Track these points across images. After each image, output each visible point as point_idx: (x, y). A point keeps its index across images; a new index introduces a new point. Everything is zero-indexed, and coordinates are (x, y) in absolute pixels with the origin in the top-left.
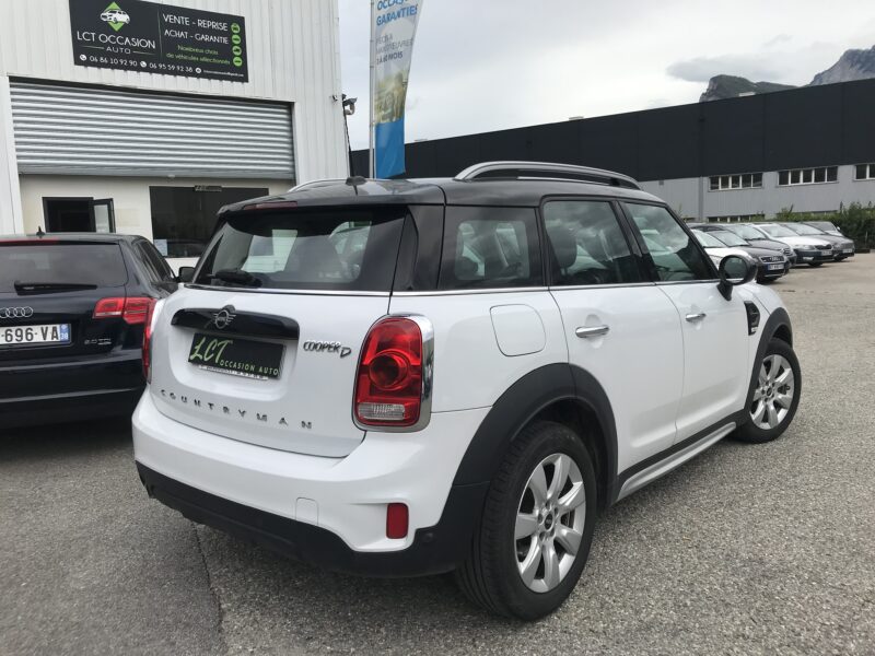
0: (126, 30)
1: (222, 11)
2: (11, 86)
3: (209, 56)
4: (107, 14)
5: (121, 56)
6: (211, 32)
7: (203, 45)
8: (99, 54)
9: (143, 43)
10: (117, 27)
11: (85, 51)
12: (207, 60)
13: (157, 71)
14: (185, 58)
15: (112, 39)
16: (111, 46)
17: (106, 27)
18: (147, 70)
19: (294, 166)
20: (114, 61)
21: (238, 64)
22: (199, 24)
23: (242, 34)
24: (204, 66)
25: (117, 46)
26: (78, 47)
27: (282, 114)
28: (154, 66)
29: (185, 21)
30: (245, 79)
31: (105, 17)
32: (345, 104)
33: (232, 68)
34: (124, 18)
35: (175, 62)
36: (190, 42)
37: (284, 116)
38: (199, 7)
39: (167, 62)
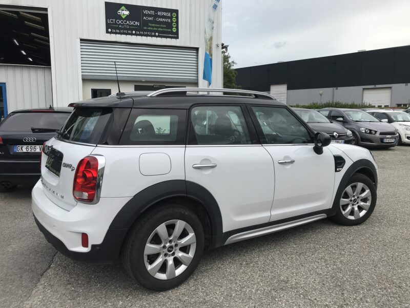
0: (128, 18)
1: (169, 7)
2: (81, 43)
3: (162, 28)
4: (120, 11)
5: (125, 29)
6: (163, 17)
7: (160, 23)
8: (116, 28)
9: (134, 23)
10: (124, 17)
11: (111, 27)
12: (161, 29)
13: (140, 35)
14: (152, 29)
15: (122, 22)
16: (121, 25)
17: (120, 17)
18: (136, 35)
19: (197, 77)
20: (122, 31)
21: (174, 31)
22: (159, 14)
23: (177, 17)
24: (159, 32)
25: (123, 24)
26: (108, 26)
27: (193, 53)
28: (138, 33)
29: (153, 12)
30: (177, 38)
31: (119, 13)
32: (223, 48)
33: (172, 33)
34: (127, 13)
35: (147, 31)
36: (154, 22)
37: (195, 57)
38: (159, 7)
39: (144, 31)
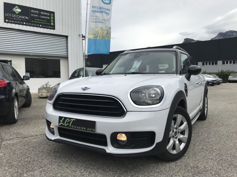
0: (20, 14)
1: (48, 10)
4: (15, 9)
5: (19, 21)
6: (45, 15)
7: (43, 19)
8: (11, 20)
9: (25, 17)
10: (17, 13)
11: (7, 19)
12: (43, 23)
13: (29, 25)
14: (37, 22)
15: (16, 16)
16: (15, 18)
17: (14, 13)
18: (26, 25)
19: (67, 54)
20: (16, 22)
21: (52, 25)
22: (41, 13)
23: (54, 16)
24: (42, 25)
25: (17, 18)
26: (5, 18)
29: (38, 12)
30: (54, 29)
31: (14, 10)
32: (83, 37)
33: (51, 26)
34: (20, 10)
35: (34, 23)
36: (38, 18)
37: (65, 40)
38: (42, 9)
39: (32, 23)
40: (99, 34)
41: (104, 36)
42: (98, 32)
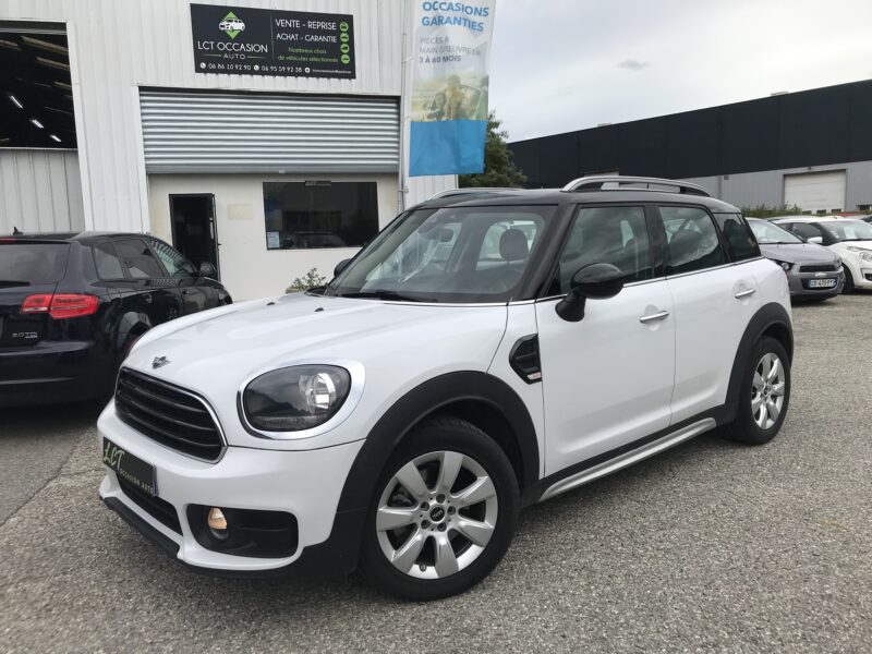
0: (242, 37)
1: (333, 11)
3: (318, 56)
4: (224, 23)
5: (237, 61)
6: (320, 32)
7: (314, 45)
8: (216, 61)
9: (257, 48)
10: (233, 35)
11: (206, 59)
12: (316, 59)
13: (270, 73)
14: (295, 59)
15: (229, 47)
16: (228, 52)
17: (224, 36)
18: (261, 73)
19: (398, 160)
20: (231, 67)
21: (346, 62)
22: (309, 26)
23: (351, 32)
24: (312, 65)
25: (233, 52)
26: (199, 56)
27: (390, 108)
28: (267, 69)
29: (296, 23)
30: (352, 76)
31: (223, 26)
33: (340, 66)
34: (240, 26)
35: (286, 63)
36: (300, 44)
37: (394, 110)
38: (310, 10)
39: (279, 63)
40: (448, 102)
41: (463, 106)
42: (444, 96)
